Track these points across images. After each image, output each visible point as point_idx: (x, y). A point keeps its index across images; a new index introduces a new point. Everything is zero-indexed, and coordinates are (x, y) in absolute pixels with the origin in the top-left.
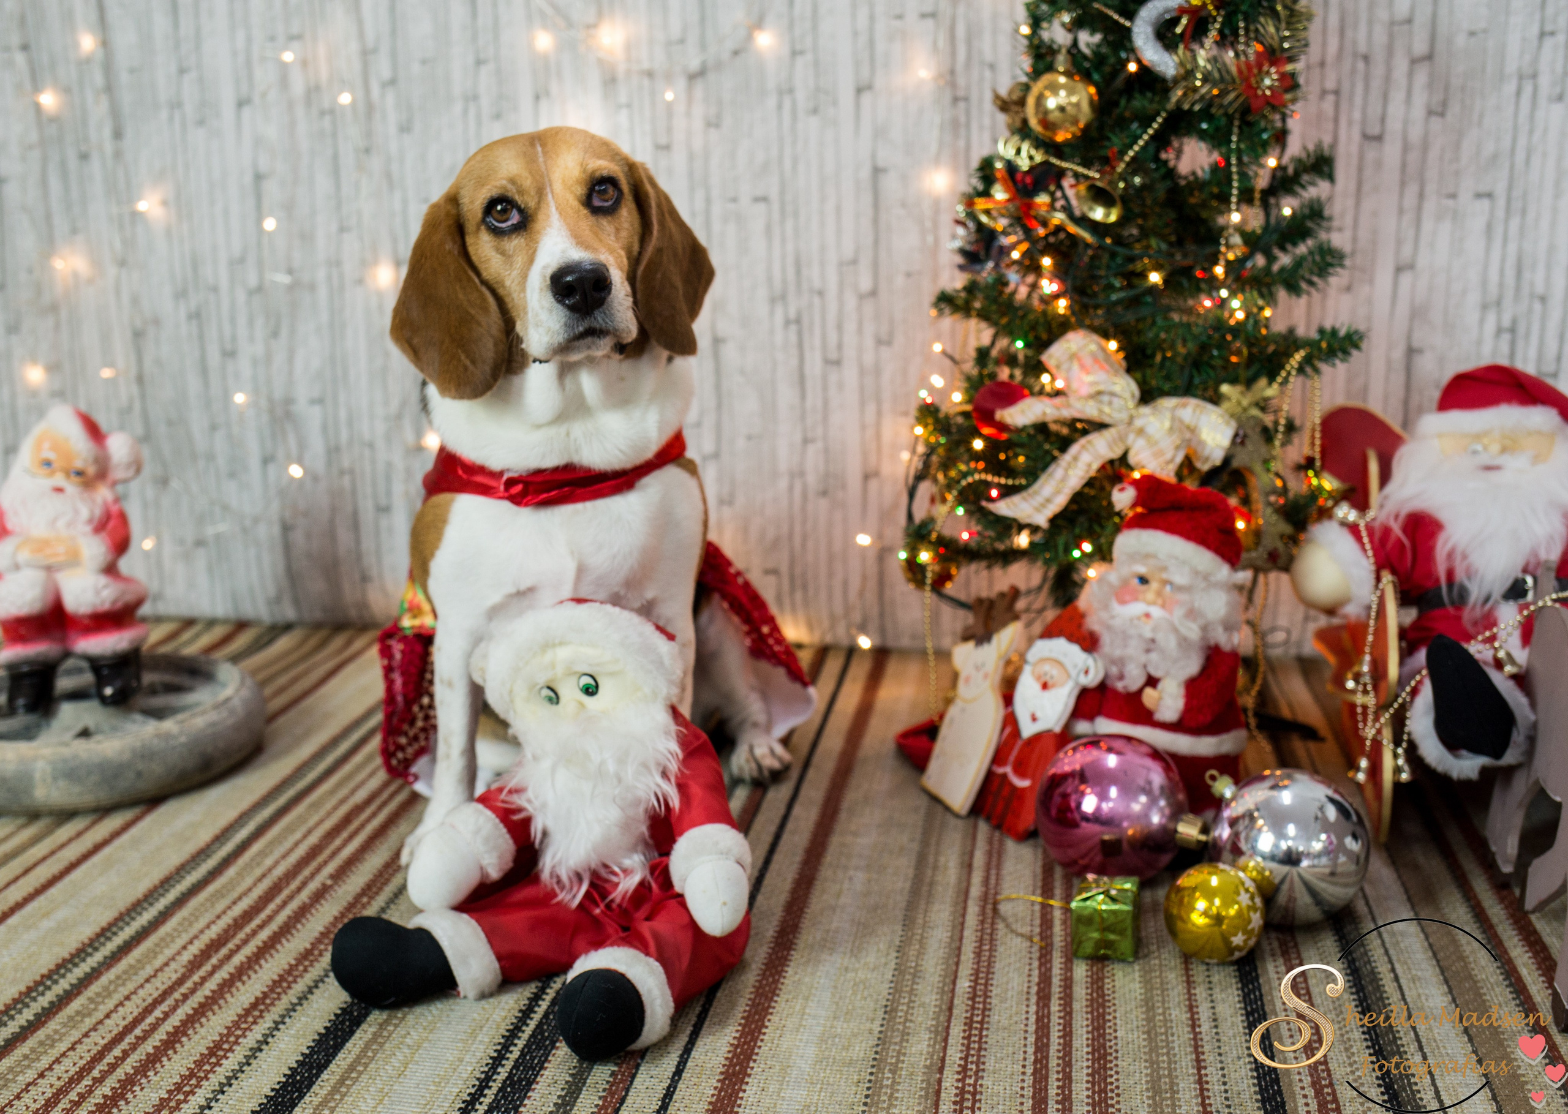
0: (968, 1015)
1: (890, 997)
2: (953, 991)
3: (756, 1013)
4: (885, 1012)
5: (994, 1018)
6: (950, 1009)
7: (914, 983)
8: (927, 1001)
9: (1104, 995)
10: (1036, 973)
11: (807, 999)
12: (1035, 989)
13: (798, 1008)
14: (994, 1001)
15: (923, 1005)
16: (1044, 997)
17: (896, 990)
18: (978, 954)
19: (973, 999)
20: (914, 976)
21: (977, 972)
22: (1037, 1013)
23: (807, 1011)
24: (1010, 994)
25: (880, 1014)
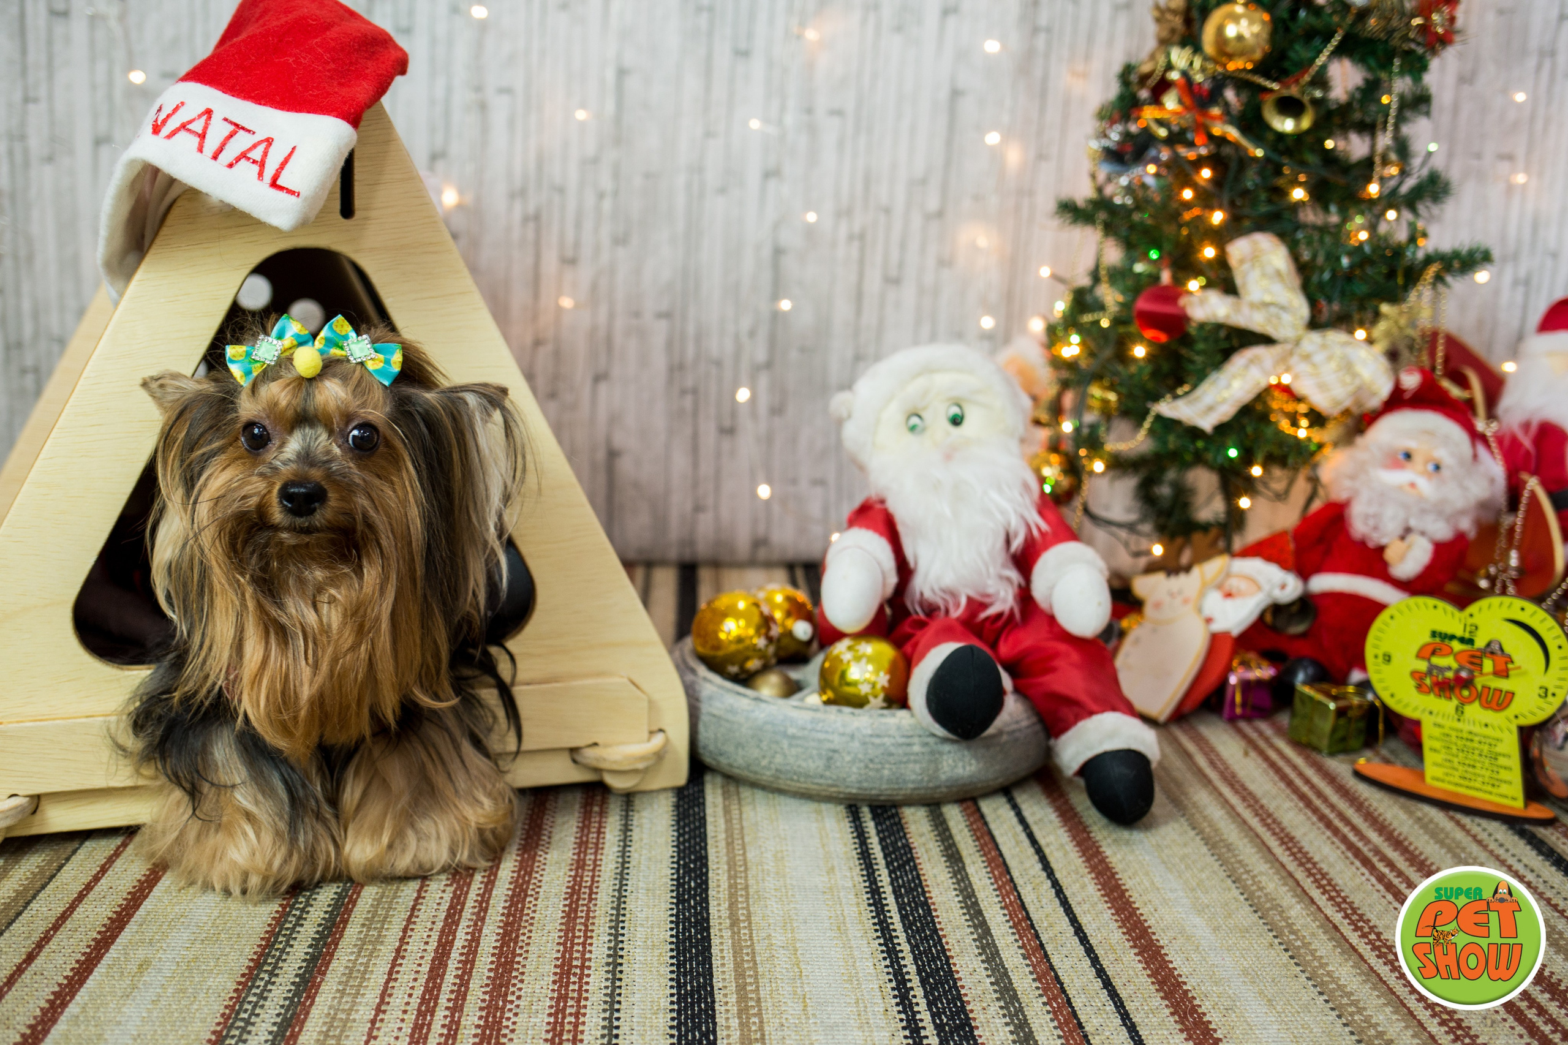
0: (1312, 879)
1: (1224, 868)
2: (1277, 860)
3: (1112, 891)
4: (1234, 882)
5: (1340, 882)
6: (1290, 875)
7: (1235, 856)
8: (1263, 870)
9: (1417, 856)
10: (1335, 840)
11: (1147, 874)
12: (1349, 854)
13: (1147, 884)
14: (1324, 867)
15: (1261, 873)
16: (1366, 862)
17: (1223, 862)
18: (1267, 826)
19: (1301, 864)
20: (1229, 850)
21: (1283, 843)
22: (1371, 874)
23: (1158, 885)
24: (1331, 859)
25: (1229, 881)
